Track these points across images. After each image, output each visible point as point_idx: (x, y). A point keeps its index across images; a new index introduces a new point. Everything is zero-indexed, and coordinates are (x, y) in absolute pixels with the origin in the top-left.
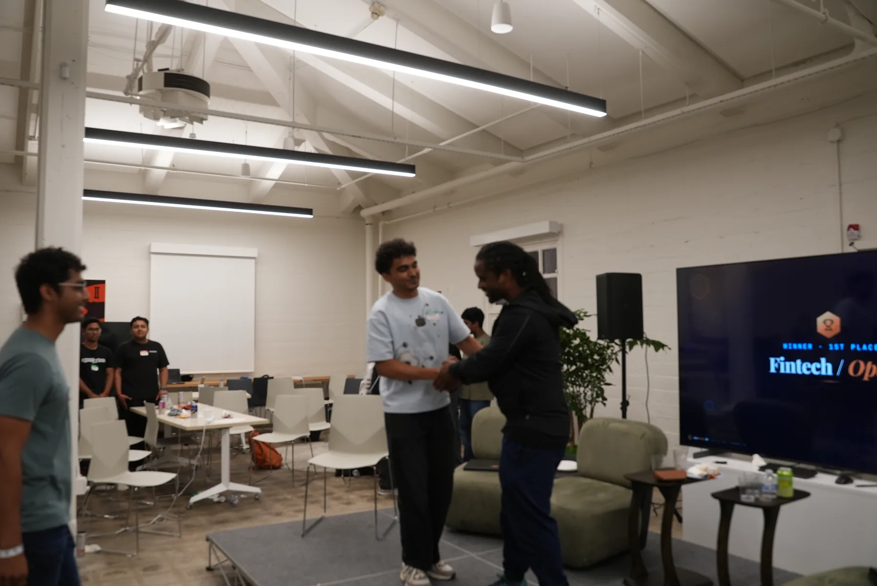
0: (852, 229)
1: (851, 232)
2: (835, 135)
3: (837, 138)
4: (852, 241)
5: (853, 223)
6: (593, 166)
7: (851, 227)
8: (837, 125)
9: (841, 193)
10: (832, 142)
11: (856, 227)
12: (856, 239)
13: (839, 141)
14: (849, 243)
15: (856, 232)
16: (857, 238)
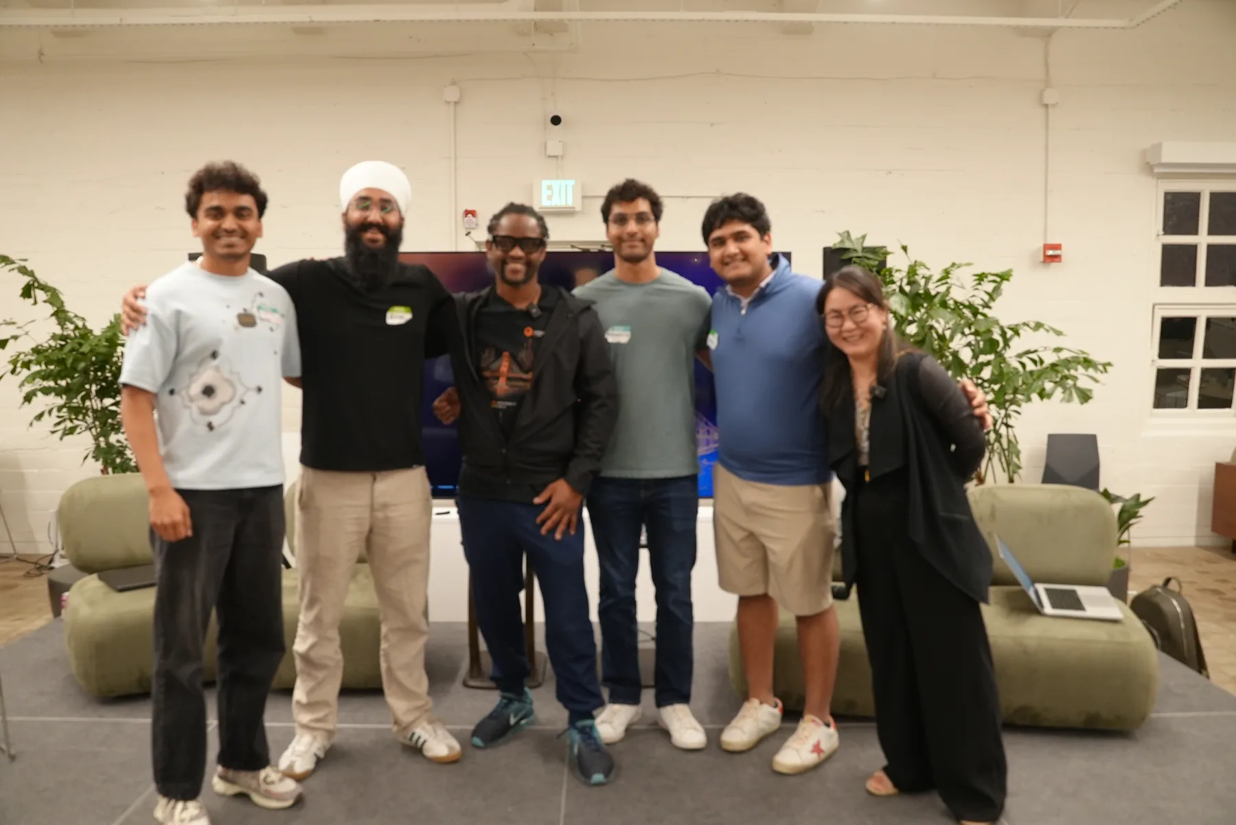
0: (470, 215)
1: (467, 218)
2: (452, 94)
3: (456, 100)
4: (468, 231)
5: (470, 208)
6: (42, 58)
7: (467, 213)
8: (454, 83)
9: (456, 169)
10: (448, 103)
11: (473, 213)
12: (473, 229)
13: (456, 103)
14: (465, 233)
15: (474, 219)
16: (473, 226)
